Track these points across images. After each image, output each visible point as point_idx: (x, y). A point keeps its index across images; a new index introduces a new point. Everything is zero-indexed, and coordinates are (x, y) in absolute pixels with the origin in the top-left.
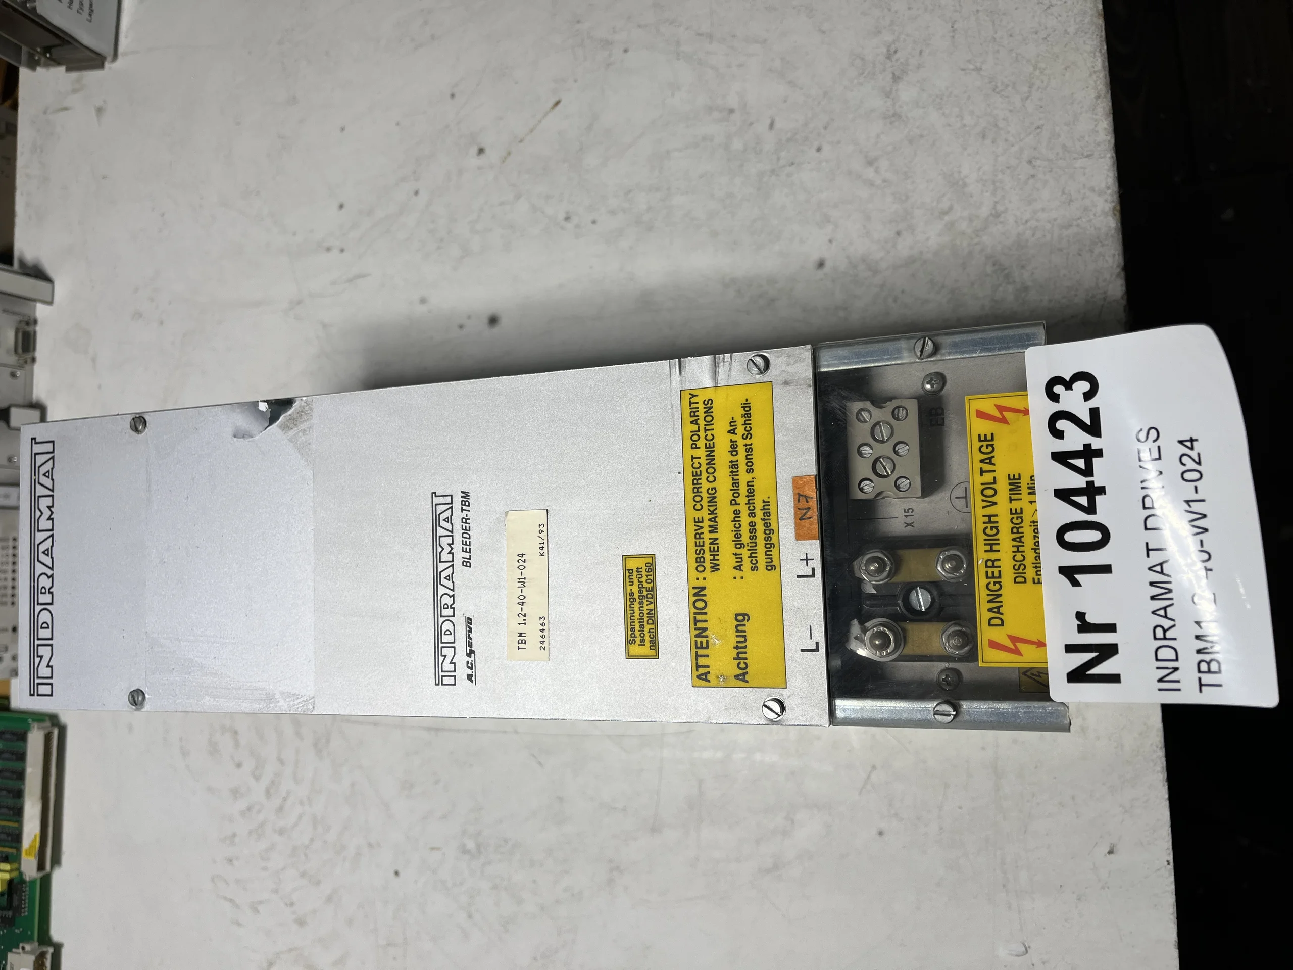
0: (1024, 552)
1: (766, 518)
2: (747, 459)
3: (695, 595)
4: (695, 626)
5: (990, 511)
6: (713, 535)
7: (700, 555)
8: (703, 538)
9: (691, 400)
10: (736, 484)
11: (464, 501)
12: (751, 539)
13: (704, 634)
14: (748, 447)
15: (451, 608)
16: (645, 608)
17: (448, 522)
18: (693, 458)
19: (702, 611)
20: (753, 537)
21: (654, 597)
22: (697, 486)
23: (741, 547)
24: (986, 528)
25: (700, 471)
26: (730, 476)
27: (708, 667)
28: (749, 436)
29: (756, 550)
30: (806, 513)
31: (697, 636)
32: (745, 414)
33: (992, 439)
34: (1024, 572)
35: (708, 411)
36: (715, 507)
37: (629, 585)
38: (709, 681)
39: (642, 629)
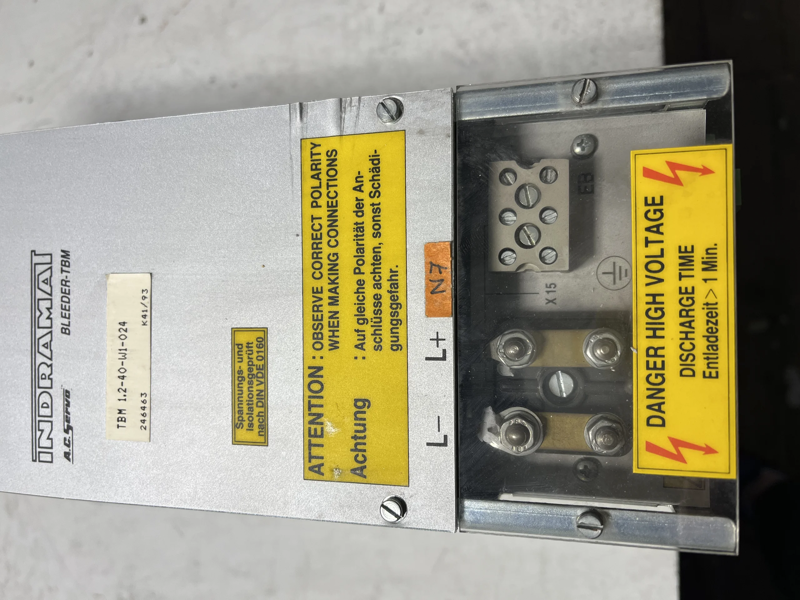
0: (693, 339)
1: (394, 290)
2: (374, 221)
3: (311, 375)
4: (309, 411)
5: (655, 289)
6: (334, 308)
7: (318, 331)
8: (322, 311)
9: (312, 150)
10: (360, 249)
11: (64, 261)
12: (375, 314)
13: (319, 421)
14: (376, 207)
15: (49, 379)
16: (255, 388)
17: (47, 284)
18: (313, 218)
19: (318, 395)
20: (378, 312)
21: (265, 376)
22: (317, 251)
23: (363, 323)
24: (650, 309)
25: (321, 234)
26: (354, 240)
27: (322, 458)
28: (377, 194)
29: (381, 326)
30: (439, 285)
31: (311, 422)
32: (373, 168)
33: (661, 203)
34: (693, 363)
35: (332, 163)
36: (336, 276)
37: (238, 362)
38: (323, 474)
39: (250, 412)
